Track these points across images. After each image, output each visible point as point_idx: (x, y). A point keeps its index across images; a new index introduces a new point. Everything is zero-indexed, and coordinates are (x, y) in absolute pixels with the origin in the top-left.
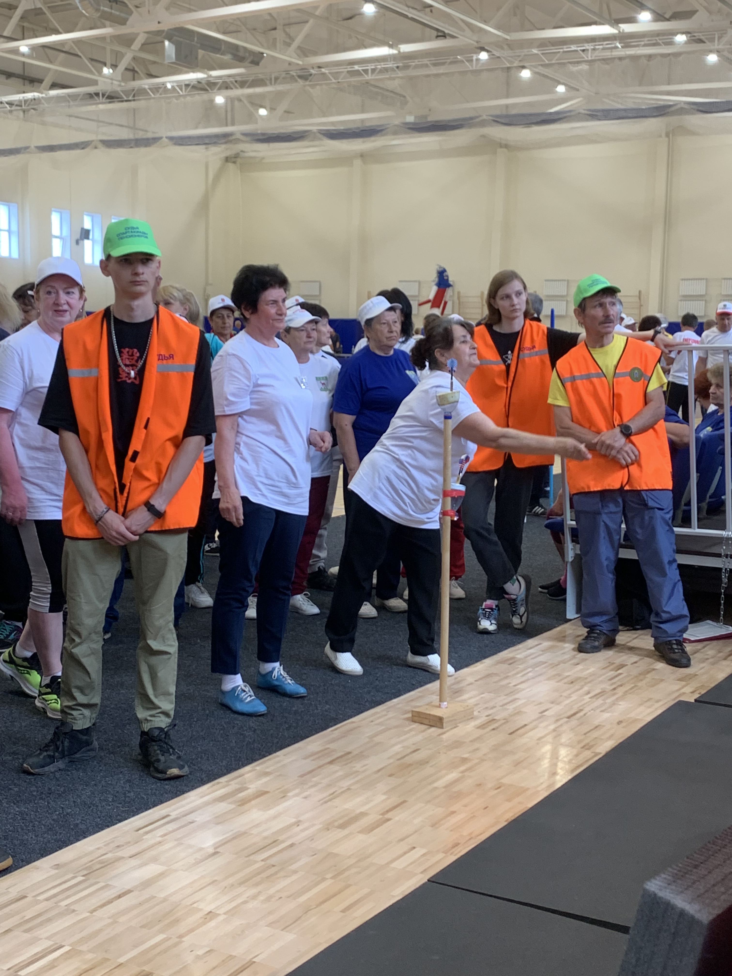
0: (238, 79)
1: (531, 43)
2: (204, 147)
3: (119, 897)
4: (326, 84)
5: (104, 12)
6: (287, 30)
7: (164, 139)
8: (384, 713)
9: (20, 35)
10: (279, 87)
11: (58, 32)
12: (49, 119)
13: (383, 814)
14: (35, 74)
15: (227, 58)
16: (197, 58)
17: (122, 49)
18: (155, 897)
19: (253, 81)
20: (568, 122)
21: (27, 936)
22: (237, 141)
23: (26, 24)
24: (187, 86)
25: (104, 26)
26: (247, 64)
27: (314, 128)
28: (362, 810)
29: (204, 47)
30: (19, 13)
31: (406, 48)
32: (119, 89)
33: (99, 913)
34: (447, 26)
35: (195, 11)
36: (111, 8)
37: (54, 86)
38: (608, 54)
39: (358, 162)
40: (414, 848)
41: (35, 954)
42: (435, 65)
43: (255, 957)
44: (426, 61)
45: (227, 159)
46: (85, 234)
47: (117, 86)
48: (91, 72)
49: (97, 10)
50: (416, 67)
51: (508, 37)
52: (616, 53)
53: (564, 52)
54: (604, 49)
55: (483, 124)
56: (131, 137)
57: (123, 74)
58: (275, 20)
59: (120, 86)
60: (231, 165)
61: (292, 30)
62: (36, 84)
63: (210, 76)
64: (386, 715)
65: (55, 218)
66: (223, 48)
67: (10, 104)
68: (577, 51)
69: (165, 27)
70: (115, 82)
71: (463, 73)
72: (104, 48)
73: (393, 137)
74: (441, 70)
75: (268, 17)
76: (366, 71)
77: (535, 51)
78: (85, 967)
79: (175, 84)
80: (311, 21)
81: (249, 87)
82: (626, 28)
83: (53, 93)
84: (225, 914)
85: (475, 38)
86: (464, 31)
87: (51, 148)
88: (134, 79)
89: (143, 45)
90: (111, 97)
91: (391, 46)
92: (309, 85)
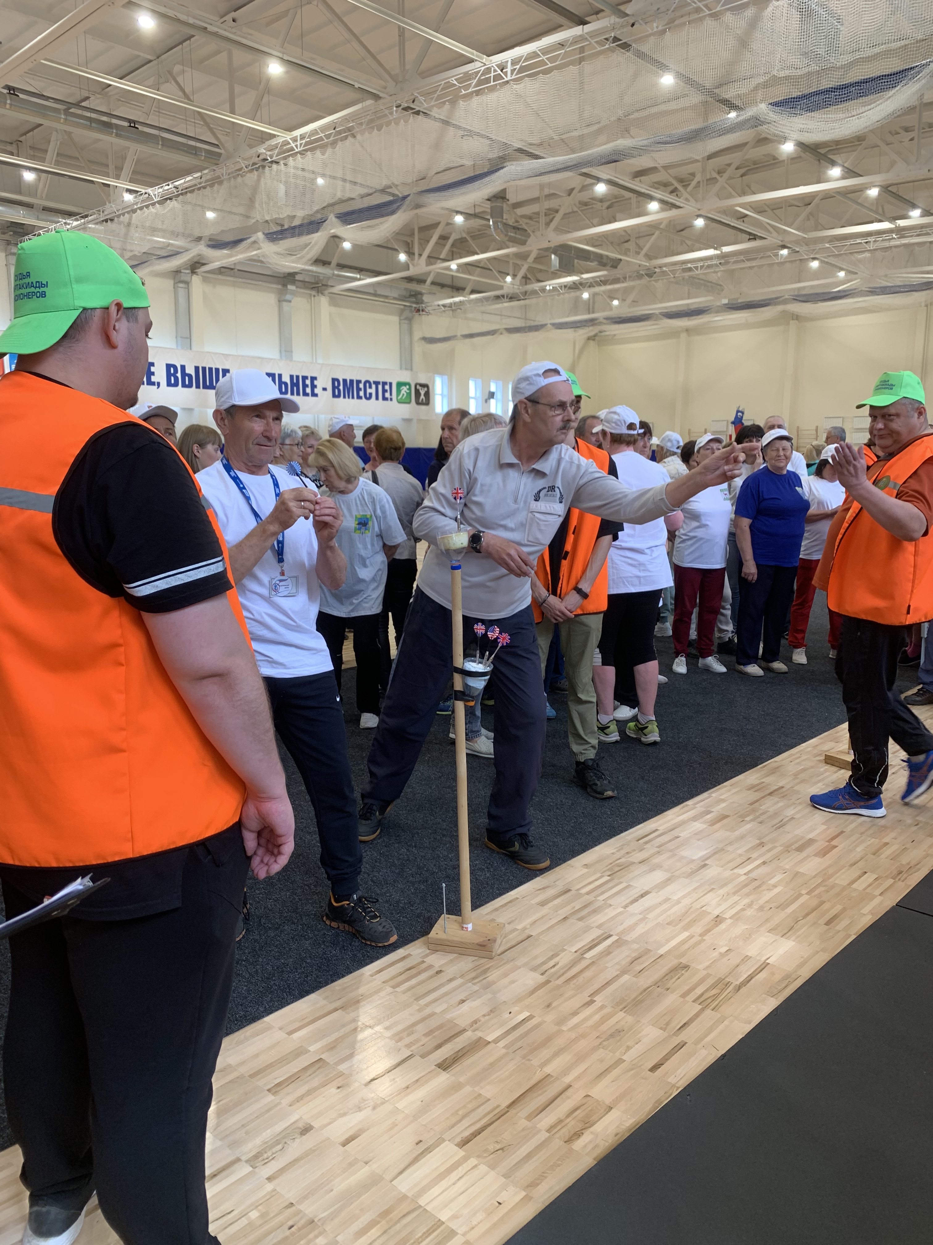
0: (603, 279)
1: (823, 239)
2: (572, 329)
3: (642, 896)
4: (666, 279)
5: (511, 236)
6: (637, 242)
7: (549, 325)
8: (798, 755)
9: (450, 258)
10: (632, 283)
11: (478, 254)
12: (470, 315)
13: (828, 841)
14: (459, 285)
15: (594, 264)
16: (573, 266)
17: (519, 262)
18: (670, 899)
19: (613, 280)
20: (852, 297)
21: (581, 924)
22: (601, 323)
23: (455, 250)
24: (565, 286)
25: (508, 247)
26: (608, 268)
27: (657, 312)
28: (811, 836)
29: (579, 258)
30: (450, 241)
31: (726, 249)
32: (518, 291)
33: (631, 909)
34: (760, 231)
35: (571, 232)
36: (516, 233)
37: (473, 292)
38: (887, 244)
39: (684, 335)
40: (866, 872)
41: (593, 940)
42: (748, 260)
43: (768, 959)
44: (742, 257)
45: (589, 339)
46: (492, 395)
47: (518, 289)
48: (499, 281)
49: (506, 235)
50: (735, 262)
51: (805, 236)
52: (893, 243)
53: (851, 244)
54: (883, 240)
55: (785, 302)
56: (523, 325)
57: (520, 281)
58: (630, 235)
59: (519, 289)
60: (591, 342)
61: (641, 242)
62: (460, 291)
63: (582, 278)
64: (800, 757)
65: (472, 384)
66: (592, 257)
67: (444, 306)
68: (861, 243)
69: (552, 245)
70: (516, 287)
71: (771, 265)
72: (508, 262)
73: (715, 315)
74: (754, 263)
75: (624, 233)
76: (696, 268)
77: (827, 245)
78: (634, 955)
79: (557, 286)
80: (657, 233)
81: (610, 284)
82: (901, 223)
83: (473, 296)
84: (731, 918)
85: (781, 239)
86: (771, 233)
87: (471, 336)
88: (526, 284)
89: (535, 259)
90: (512, 298)
91: (716, 249)
92: (654, 280)
